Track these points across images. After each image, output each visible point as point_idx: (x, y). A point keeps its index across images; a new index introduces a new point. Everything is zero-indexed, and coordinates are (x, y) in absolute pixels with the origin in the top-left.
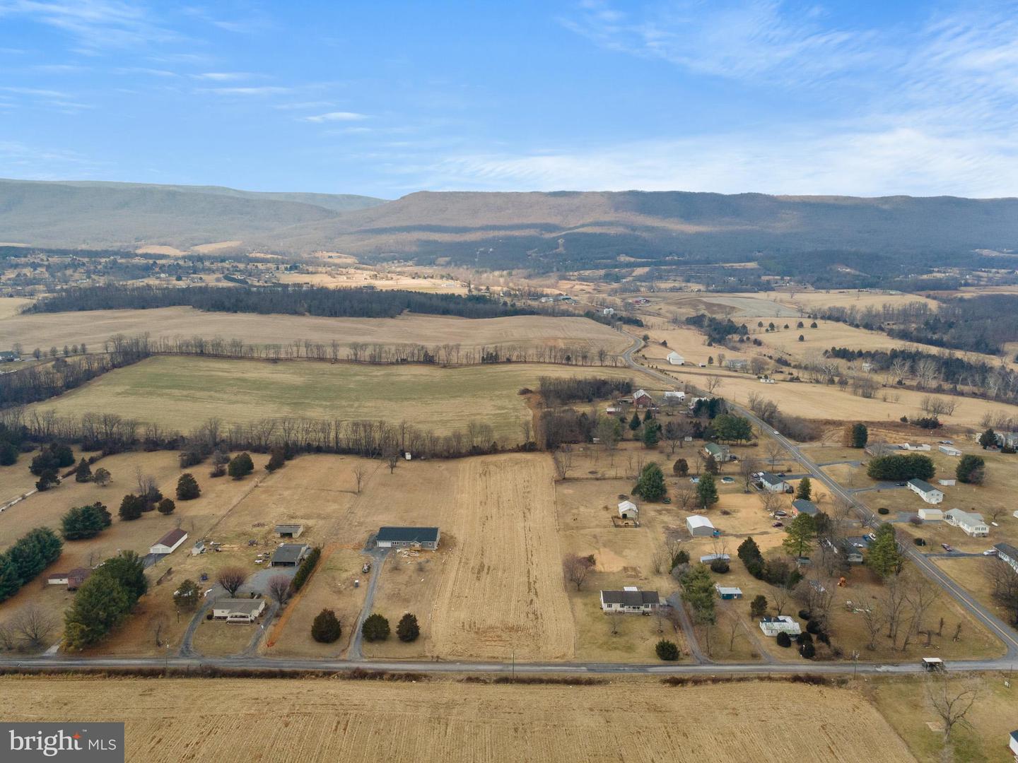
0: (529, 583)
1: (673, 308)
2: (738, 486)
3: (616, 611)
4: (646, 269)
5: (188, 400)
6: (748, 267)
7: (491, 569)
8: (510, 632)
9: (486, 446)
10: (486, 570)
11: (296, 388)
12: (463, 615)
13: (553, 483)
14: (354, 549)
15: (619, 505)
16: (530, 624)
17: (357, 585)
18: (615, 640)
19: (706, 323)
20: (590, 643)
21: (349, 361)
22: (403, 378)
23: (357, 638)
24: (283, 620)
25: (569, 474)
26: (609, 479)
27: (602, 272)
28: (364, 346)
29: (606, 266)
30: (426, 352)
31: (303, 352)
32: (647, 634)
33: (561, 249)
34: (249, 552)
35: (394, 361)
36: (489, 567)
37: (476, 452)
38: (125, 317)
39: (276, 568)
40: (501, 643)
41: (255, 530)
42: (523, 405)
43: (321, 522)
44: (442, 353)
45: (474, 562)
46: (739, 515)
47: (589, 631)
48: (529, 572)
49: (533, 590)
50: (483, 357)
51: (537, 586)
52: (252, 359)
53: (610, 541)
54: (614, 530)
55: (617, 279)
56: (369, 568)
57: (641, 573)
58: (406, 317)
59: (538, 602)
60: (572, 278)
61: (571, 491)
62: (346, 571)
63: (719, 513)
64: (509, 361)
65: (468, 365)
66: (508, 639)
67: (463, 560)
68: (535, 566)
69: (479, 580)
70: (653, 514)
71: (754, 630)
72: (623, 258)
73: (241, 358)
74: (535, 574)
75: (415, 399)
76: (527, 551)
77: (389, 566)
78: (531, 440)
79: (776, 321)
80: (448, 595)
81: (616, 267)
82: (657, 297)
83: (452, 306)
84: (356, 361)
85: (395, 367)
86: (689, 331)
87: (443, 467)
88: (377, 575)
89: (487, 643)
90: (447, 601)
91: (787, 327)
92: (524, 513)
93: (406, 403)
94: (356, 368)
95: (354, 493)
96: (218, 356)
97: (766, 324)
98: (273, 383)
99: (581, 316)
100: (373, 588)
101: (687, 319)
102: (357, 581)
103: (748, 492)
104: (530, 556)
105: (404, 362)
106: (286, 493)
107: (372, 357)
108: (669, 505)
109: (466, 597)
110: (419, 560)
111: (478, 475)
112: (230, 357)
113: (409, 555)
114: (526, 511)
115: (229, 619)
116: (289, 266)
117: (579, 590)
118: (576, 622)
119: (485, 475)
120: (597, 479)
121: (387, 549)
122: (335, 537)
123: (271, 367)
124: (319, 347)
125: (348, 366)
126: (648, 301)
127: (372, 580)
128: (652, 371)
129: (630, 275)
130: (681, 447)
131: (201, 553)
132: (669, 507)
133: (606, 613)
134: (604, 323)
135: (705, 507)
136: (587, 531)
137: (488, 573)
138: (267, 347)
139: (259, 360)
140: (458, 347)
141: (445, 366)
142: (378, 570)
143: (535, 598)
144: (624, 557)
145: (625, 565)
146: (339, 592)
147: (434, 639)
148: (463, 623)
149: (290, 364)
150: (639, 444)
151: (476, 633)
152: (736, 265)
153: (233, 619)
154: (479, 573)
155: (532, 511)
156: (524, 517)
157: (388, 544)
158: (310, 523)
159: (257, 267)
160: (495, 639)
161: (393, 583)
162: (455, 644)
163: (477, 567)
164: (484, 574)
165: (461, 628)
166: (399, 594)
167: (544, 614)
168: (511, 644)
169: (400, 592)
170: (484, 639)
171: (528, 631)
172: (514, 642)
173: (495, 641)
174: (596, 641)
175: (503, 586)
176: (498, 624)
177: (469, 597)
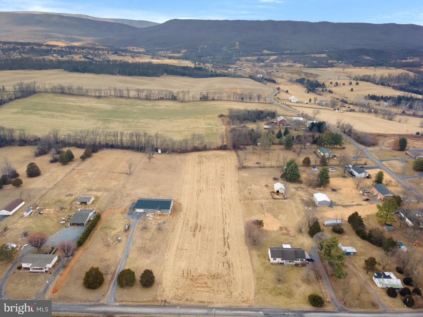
0: (224, 238)
1: (289, 75)
2: (338, 173)
3: (278, 262)
4: (276, 57)
5: (50, 117)
6: (322, 56)
7: (202, 228)
8: (213, 279)
9: (201, 146)
10: (199, 229)
11: (107, 111)
12: (183, 265)
13: (237, 169)
14: (122, 213)
15: (274, 185)
16: (225, 272)
17: (120, 241)
18: (279, 286)
19: (306, 82)
20: (263, 289)
21: (135, 98)
22: (161, 107)
23: (114, 284)
24: (68, 269)
25: (245, 164)
26: (267, 167)
27: (256, 58)
28: (143, 91)
29: (257, 55)
30: (173, 94)
31: (113, 93)
32: (299, 282)
33: (237, 47)
34: (59, 215)
35: (157, 98)
36: (201, 226)
37: (196, 149)
38: (30, 74)
39: (73, 227)
40: (207, 289)
41: (67, 199)
42: (221, 123)
43: (106, 194)
44: (181, 95)
45: (192, 223)
46: (342, 191)
47: (262, 278)
48: (224, 230)
49: (227, 244)
50: (201, 97)
51: (229, 241)
52: (88, 96)
53: (270, 208)
54: (272, 200)
55: (263, 61)
56: (129, 227)
57: (290, 232)
58: (165, 77)
59: (230, 254)
60: (242, 60)
61: (246, 175)
62: (115, 229)
63: (330, 190)
64: (213, 100)
65: (193, 101)
66: (211, 286)
67: (186, 221)
68: (227, 225)
69: (194, 236)
70: (293, 190)
71: (369, 282)
72: (265, 52)
73: (83, 95)
74: (228, 231)
75: (166, 119)
76: (223, 214)
77: (141, 226)
78: (225, 144)
79: (339, 82)
80: (175, 248)
81: (262, 55)
82: (282, 70)
83: (187, 72)
84: (139, 98)
85: (158, 101)
86: (297, 86)
87: (178, 158)
88: (133, 232)
89: (198, 289)
90: (174, 253)
91: (344, 84)
92: (221, 188)
93: (161, 121)
94: (138, 102)
95: (127, 174)
96: (71, 94)
97: (334, 83)
98: (96, 109)
99: (247, 78)
100: (130, 242)
101: (296, 80)
102: (120, 238)
103: (344, 177)
104: (224, 218)
105: (162, 99)
106: (90, 174)
107: (147, 96)
108: (301, 184)
109: (186, 250)
110: (160, 222)
111: (196, 163)
112: (77, 95)
113: (153, 218)
114: (222, 187)
115: (31, 270)
116: (113, 53)
117: (255, 245)
118: (254, 271)
119: (200, 163)
120: (261, 167)
121: (141, 214)
122: (112, 205)
123: (97, 100)
124: (120, 91)
125: (134, 100)
126: (277, 71)
127: (129, 237)
128: (283, 106)
129: (268, 59)
130: (305, 149)
131: (30, 215)
132: (302, 186)
133: (272, 264)
134: (258, 81)
135: (322, 186)
136: (257, 201)
137: (200, 231)
138: (95, 90)
139: (91, 96)
140: (188, 92)
141: (182, 102)
142: (134, 228)
143: (228, 250)
144: (280, 219)
145: (281, 225)
146: (108, 246)
147: (164, 285)
148: (183, 271)
149: (106, 99)
150: (282, 147)
151: (191, 279)
152: (317, 55)
153: (34, 270)
154: (194, 231)
155: (225, 187)
156: (221, 190)
157: (141, 211)
158: (99, 194)
159: (99, 52)
160: (203, 286)
161: (142, 239)
162: (177, 289)
163: (194, 226)
164: (197, 232)
165: (182, 275)
166: (145, 247)
167: (234, 263)
168: (213, 290)
169: (146, 246)
170: (196, 285)
171: (224, 278)
172: (215, 288)
173: (203, 287)
174: (267, 287)
175: (209, 241)
176: (205, 273)
177: (188, 249)
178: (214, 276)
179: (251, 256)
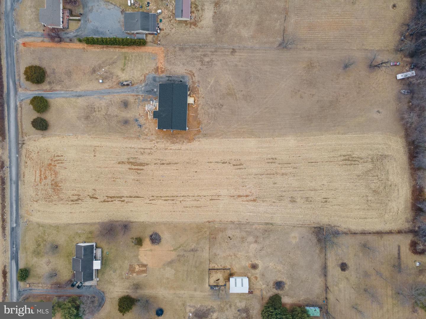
8: (52, 184)
10: (136, 167)
12: (71, 155)
13: (317, 226)
14: (157, 68)
16: (65, 196)
20: (45, 231)
36: (142, 169)
40: (38, 179)
43: (208, 31)
45: (145, 158)
57: (137, 276)
59: (93, 202)
61: (295, 240)
62: (124, 70)
66: (42, 183)
74: (135, 201)
77: (131, 99)
80: (96, 144)
88: (119, 92)
89: (38, 172)
90: (88, 143)
92: (247, 196)
109: (95, 156)
113: (148, 110)
114: (251, 198)
127: (110, 90)
137: (130, 169)
142: (126, 92)
143: (99, 200)
144: (163, 268)
145: (150, 267)
146: (94, 72)
147: (42, 140)
148: (62, 156)
151: (51, 164)
154: (129, 162)
160: (42, 175)
161: (107, 106)
162: (38, 153)
163: (139, 161)
164: (128, 166)
165: (56, 155)
166: (95, 111)
167: (79, 205)
168: (37, 185)
169: (97, 112)
170: (43, 169)
171: (55, 195)
172: (40, 187)
173: (40, 176)
174: (46, 234)
175: (113, 179)
176: (60, 177)
177: (95, 157)
179: (91, 224)
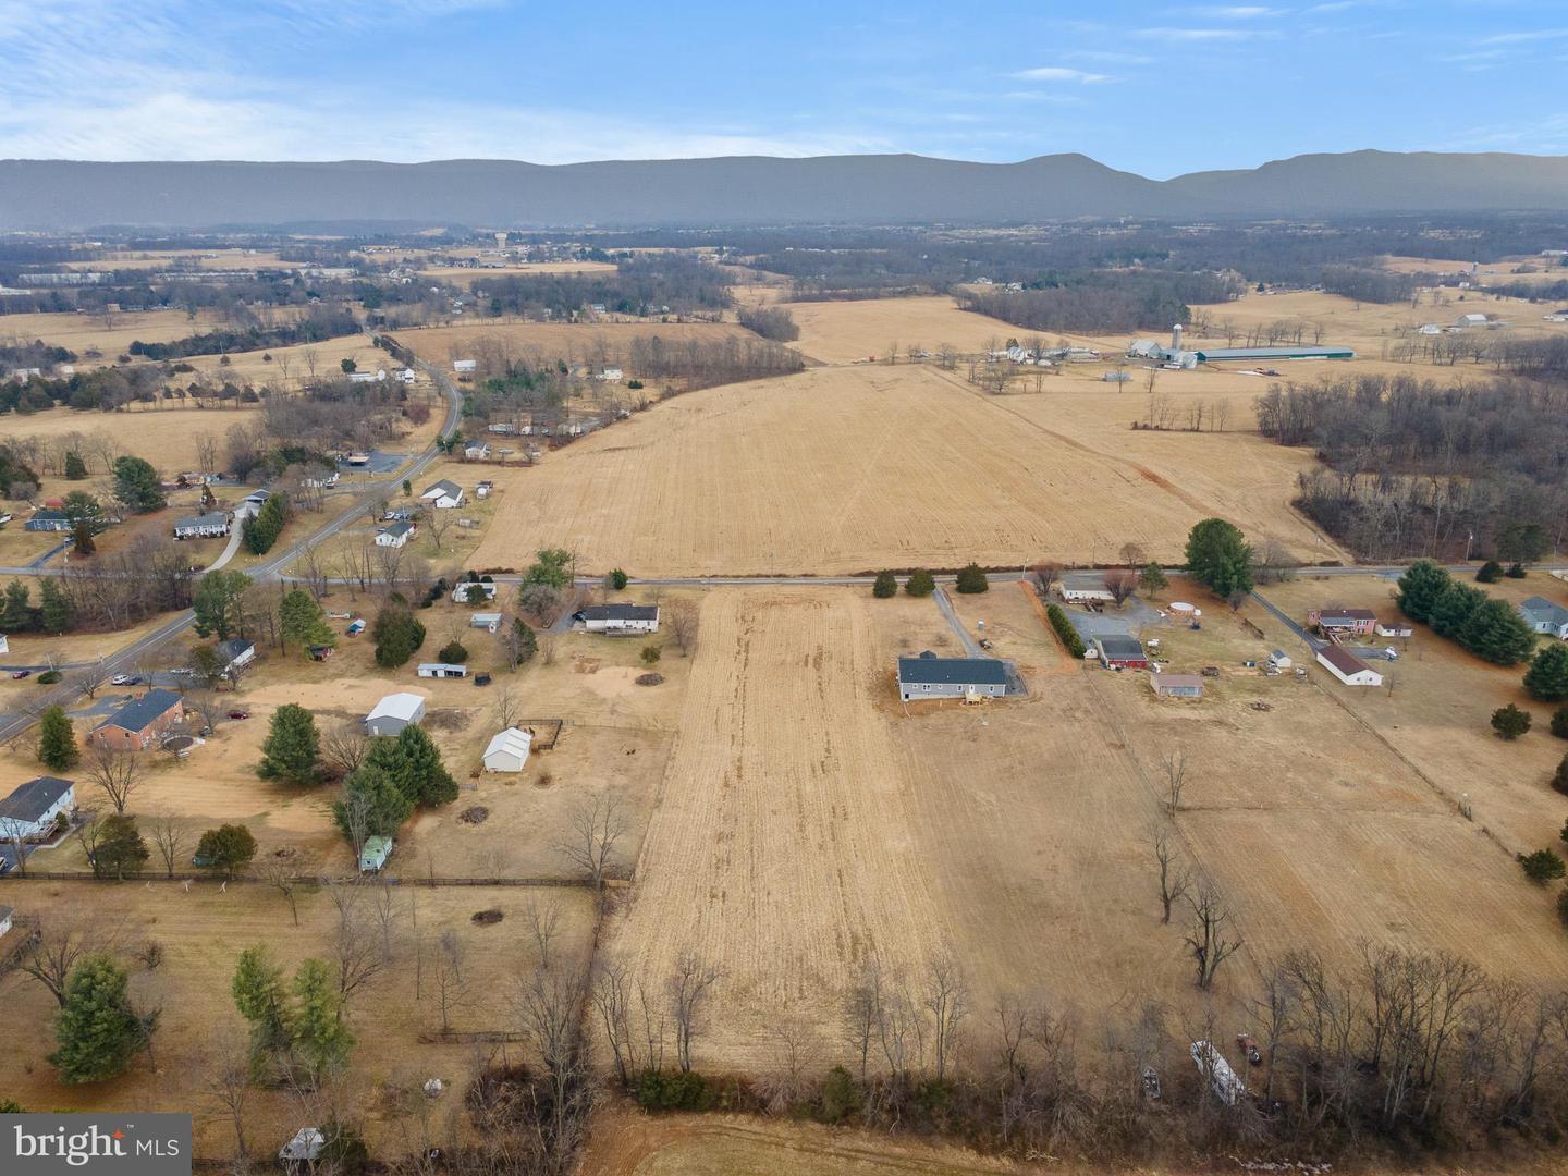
0: (747, 651)
7: (801, 664)
10: (811, 661)
13: (639, 874)
16: (752, 610)
17: (981, 629)
36: (806, 666)
40: (786, 594)
48: (746, 665)
49: (743, 643)
51: (736, 649)
59: (739, 631)
66: (778, 596)
67: (847, 667)
68: (735, 674)
69: (819, 646)
74: (736, 663)
76: (745, 696)
90: (856, 624)
92: (740, 777)
104: (741, 691)
109: (831, 629)
114: (734, 780)
127: (967, 635)
137: (807, 656)
143: (742, 636)
145: (591, 676)
148: (829, 608)
154: (821, 654)
155: (721, 782)
156: (739, 768)
160: (791, 596)
162: (833, 594)
163: (824, 663)
164: (813, 653)
165: (830, 604)
167: (733, 622)
169: (918, 627)
171: (755, 605)
175: (784, 644)
176: (789, 607)
177: (828, 629)
178: (772, 605)
